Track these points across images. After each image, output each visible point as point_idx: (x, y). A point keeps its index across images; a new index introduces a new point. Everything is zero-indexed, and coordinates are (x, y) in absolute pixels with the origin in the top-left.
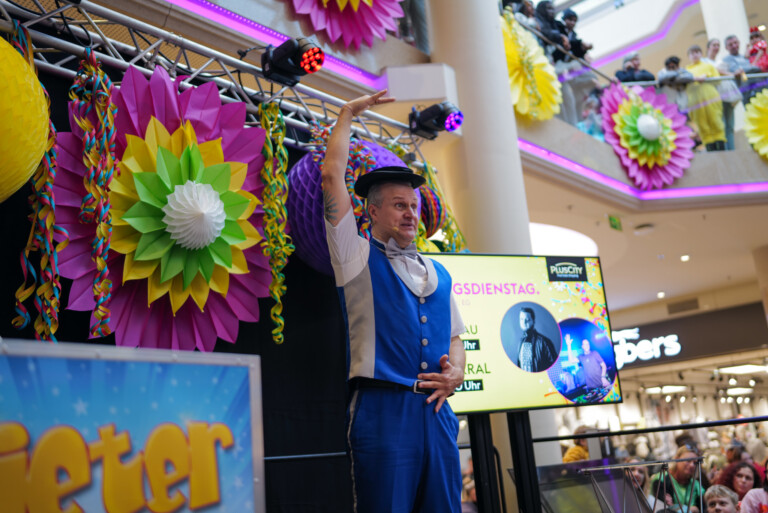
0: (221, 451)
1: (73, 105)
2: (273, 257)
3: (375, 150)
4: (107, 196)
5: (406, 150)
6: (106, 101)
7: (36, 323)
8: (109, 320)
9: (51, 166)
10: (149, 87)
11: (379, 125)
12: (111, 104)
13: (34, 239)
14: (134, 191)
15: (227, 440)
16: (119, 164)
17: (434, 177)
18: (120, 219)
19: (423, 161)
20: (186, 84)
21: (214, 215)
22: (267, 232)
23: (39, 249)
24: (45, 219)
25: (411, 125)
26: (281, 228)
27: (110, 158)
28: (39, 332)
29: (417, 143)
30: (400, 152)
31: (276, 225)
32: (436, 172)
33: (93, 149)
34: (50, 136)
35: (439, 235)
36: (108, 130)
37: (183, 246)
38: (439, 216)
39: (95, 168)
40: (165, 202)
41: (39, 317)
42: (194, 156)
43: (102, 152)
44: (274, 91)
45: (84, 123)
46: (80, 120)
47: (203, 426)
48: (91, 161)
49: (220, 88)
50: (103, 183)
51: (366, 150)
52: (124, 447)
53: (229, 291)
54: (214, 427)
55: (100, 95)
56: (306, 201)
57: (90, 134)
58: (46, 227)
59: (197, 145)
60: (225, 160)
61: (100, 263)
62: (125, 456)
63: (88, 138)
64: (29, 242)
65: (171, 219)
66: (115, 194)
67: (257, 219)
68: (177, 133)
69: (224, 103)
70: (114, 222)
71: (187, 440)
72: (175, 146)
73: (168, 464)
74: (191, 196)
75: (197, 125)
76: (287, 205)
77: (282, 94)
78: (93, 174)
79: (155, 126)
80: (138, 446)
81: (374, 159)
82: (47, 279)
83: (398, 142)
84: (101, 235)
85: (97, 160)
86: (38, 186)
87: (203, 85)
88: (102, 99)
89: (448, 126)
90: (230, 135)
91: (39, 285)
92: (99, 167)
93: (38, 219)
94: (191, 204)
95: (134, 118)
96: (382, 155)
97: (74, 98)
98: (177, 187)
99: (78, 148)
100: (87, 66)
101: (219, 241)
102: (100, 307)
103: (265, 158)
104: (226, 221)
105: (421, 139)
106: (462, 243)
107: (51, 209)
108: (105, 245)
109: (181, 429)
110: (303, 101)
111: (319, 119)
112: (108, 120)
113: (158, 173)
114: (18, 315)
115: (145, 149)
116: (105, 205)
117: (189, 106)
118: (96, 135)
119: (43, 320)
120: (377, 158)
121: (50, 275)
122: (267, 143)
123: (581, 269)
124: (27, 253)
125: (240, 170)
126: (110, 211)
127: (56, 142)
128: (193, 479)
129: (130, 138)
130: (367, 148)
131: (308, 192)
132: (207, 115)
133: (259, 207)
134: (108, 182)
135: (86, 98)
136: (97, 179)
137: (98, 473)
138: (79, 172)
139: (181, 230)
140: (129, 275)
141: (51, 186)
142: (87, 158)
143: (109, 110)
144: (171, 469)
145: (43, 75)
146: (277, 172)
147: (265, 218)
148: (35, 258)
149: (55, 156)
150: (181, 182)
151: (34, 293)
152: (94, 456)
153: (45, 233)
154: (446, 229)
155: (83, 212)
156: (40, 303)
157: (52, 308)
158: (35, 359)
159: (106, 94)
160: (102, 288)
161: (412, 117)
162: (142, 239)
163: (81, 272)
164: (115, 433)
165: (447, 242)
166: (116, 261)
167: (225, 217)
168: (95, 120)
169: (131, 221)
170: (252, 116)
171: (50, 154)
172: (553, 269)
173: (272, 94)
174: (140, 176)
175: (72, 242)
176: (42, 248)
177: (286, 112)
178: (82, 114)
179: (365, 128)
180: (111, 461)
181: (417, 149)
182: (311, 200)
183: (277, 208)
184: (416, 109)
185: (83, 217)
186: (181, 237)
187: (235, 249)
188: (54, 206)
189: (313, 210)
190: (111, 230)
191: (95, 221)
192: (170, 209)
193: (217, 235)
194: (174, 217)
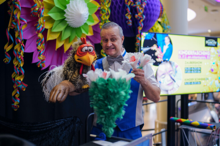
4: (43, 5)
7: (14, 61)
8: (45, 61)
13: (12, 24)
14: (52, 1)
18: (47, 14)
21: (85, 14)
22: (102, 19)
23: (14, 28)
24: (16, 15)
26: (107, 18)
28: (16, 66)
31: (105, 16)
37: (71, 26)
40: (66, 7)
41: (15, 58)
56: (117, 6)
58: (17, 18)
61: (40, 35)
64: (9, 25)
65: (68, 15)
66: (44, 2)
67: (98, 13)
70: (45, 15)
74: (76, 5)
82: (18, 42)
84: (41, 23)
91: (15, 45)
93: (13, 14)
94: (76, 9)
98: (71, 1)
101: (86, 24)
102: (41, 55)
104: (89, 16)
107: (19, 10)
114: (6, 57)
116: (42, 9)
119: (17, 60)
121: (20, 41)
124: (9, 29)
131: (119, 3)
133: (100, 8)
139: (72, 20)
147: (101, 12)
148: (13, 32)
151: (13, 48)
153: (16, 21)
155: (32, 12)
156: (16, 53)
157: (21, 56)
160: (41, 47)
162: (55, 22)
163: (30, 36)
166: (45, 32)
167: (88, 14)
169: (51, 15)
176: (15, 27)
182: (119, 7)
183: (106, 9)
185: (33, 14)
186: (71, 23)
187: (90, 26)
188: (20, 8)
189: (120, 11)
190: (45, 21)
191: (37, 16)
192: (68, 11)
193: (85, 22)
194: (70, 14)
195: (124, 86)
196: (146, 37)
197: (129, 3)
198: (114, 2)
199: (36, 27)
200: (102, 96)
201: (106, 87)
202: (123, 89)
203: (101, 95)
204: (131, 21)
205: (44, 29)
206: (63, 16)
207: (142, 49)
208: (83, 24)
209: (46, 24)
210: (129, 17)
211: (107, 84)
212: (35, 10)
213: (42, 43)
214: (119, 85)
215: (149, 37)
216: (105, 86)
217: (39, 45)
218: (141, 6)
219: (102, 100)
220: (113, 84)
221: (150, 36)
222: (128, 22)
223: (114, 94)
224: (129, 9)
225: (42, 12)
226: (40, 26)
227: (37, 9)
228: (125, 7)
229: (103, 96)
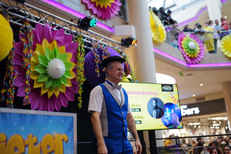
0: (64, 142)
1: (20, 34)
2: (79, 82)
3: (111, 50)
4: (30, 62)
5: (120, 50)
6: (31, 33)
7: (7, 100)
8: (29, 100)
9: (13, 52)
10: (43, 30)
11: (112, 43)
12: (32, 34)
13: (7, 75)
14: (38, 61)
15: (66, 139)
16: (34, 53)
17: (128, 59)
18: (33, 69)
19: (125, 54)
20: (55, 29)
21: (62, 69)
22: (78, 74)
23: (9, 78)
24: (11, 69)
25: (122, 43)
26: (82, 73)
27: (31, 50)
28: (8, 103)
29: (123, 48)
30: (118, 51)
31: (80, 72)
32: (129, 57)
33: (26, 48)
34: (13, 44)
35: (129, 76)
36: (31, 42)
37: (52, 78)
38: (129, 71)
39: (26, 54)
40: (47, 64)
41: (8, 98)
42: (56, 50)
43: (29, 49)
44: (81, 32)
45: (23, 40)
46: (22, 39)
47: (59, 135)
48: (26, 51)
49: (65, 30)
50: (29, 58)
51: (108, 50)
52: (35, 141)
53: (66, 92)
54: (62, 135)
55: (29, 32)
56: (90, 65)
57: (25, 43)
58: (11, 71)
59: (57, 47)
60: (66, 52)
61: (27, 82)
62: (35, 144)
63: (25, 44)
64: (6, 75)
65: (49, 69)
66: (32, 61)
67: (75, 70)
68: (51, 44)
69: (66, 35)
71: (54, 139)
72: (51, 47)
73: (48, 146)
74: (55, 63)
75: (58, 41)
76: (84, 66)
77: (83, 33)
78: (26, 55)
79: (45, 41)
80: (39, 141)
81: (111, 53)
82: (11, 87)
83: (118, 48)
84: (28, 74)
85: (27, 51)
86: (9, 58)
87: (60, 29)
88: (29, 33)
89: (133, 44)
90: (67, 44)
91: (8, 88)
92: (28, 53)
93: (9, 68)
94: (55, 65)
95: (39, 39)
96: (113, 52)
97: (21, 32)
98: (51, 60)
99: (21, 47)
100: (25, 23)
101: (63, 76)
102: (27, 96)
103: (78, 52)
104: (66, 71)
105: (124, 47)
106: (136, 79)
107: (13, 65)
108: (29, 77)
109: (52, 136)
110: (90, 35)
111: (94, 41)
112: (31, 39)
113: (46, 56)
114: (2, 97)
115: (42, 47)
116: (29, 65)
117: (56, 35)
118: (27, 43)
119: (9, 99)
120: (112, 53)
121: (12, 86)
122: (79, 47)
123: (171, 88)
124: (5, 79)
125: (70, 55)
126: (31, 66)
127: (15, 45)
128: (56, 151)
129: (37, 45)
130: (109, 50)
131: (91, 62)
132: (61, 38)
133: (75, 66)
134: (30, 58)
135: (25, 32)
136: (27, 57)
137: (27, 149)
138: (22, 55)
139: (52, 73)
140: (36, 86)
141: (13, 59)
142: (24, 50)
143: (31, 36)
144: (49, 148)
145: (12, 25)
146: (81, 56)
147: (77, 70)
148: (7, 80)
149: (14, 49)
150: (52, 58)
151: (7, 91)
152: (26, 144)
153: (11, 73)
154: (131, 75)
156: (8, 94)
157: (12, 96)
158: (9, 114)
159: (31, 31)
160: (27, 90)
161: (122, 41)
162: (40, 75)
163: (21, 85)
164: (33, 137)
165: (131, 78)
166: (32, 82)
167: (65, 69)
168: (27, 39)
169: (37, 70)
170: (74, 39)
171: (13, 49)
172: (163, 88)
173: (80, 32)
174: (40, 56)
175: (19, 76)
176: (10, 77)
177: (84, 38)
178: (23, 37)
179: (108, 43)
180: (31, 145)
181: (123, 50)
182: (91, 65)
183: (81, 67)
184: (123, 38)
185: (22, 68)
186: (52, 75)
187: (68, 79)
188: (14, 65)
189: (92, 68)
190: (31, 72)
191: (26, 69)
192: (49, 67)
193: (63, 75)
194: (50, 69)
197: (97, 62)
199: (25, 77)
204: (99, 74)
206: (45, 70)
208: (61, 77)
210: (98, 71)
213: (28, 87)
222: (98, 75)
224: (97, 66)
227: (26, 65)
228: (95, 64)
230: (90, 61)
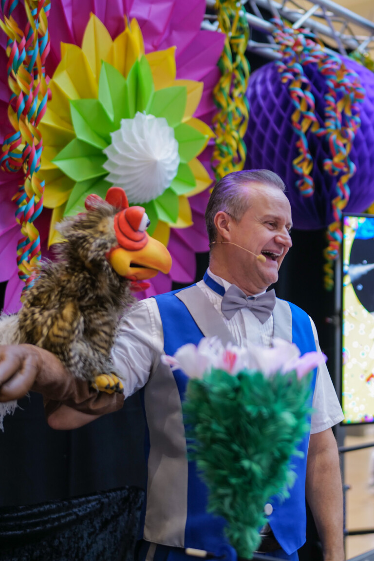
4: (39, 136)
11: (344, 23)
18: (49, 162)
21: (168, 162)
31: (230, 166)
33: (21, 67)
36: (40, 38)
39: (24, 94)
40: (108, 141)
42: (145, 73)
43: (32, 69)
45: (9, 27)
46: (3, 20)
50: (34, 117)
56: (267, 136)
57: (18, 44)
59: (145, 56)
60: (179, 76)
61: (29, 230)
63: (17, 52)
65: (114, 165)
66: (43, 125)
67: (208, 156)
68: (120, 38)
70: (44, 167)
72: (118, 57)
74: (142, 135)
75: (146, 27)
76: (247, 140)
78: (22, 106)
79: (95, 28)
84: (32, 192)
85: (26, 82)
90: (182, 38)
94: (141, 146)
95: (68, 14)
98: (123, 121)
101: (169, 192)
103: (220, 72)
104: (181, 166)
108: (37, 206)
112: (41, 26)
113: (101, 100)
115: (82, 58)
116: (37, 147)
118: (26, 46)
122: (225, 51)
125: (194, 90)
129: (67, 49)
131: (272, 124)
132: (157, 12)
133: (213, 139)
136: (27, 111)
138: (2, 97)
140: (55, 237)
142: (15, 80)
146: (236, 93)
147: (216, 153)
150: (126, 115)
155: (6, 157)
162: (76, 186)
166: (43, 220)
167: (178, 162)
169: (63, 165)
174: (77, 104)
179: (330, 26)
183: (234, 144)
185: (7, 163)
187: (181, 197)
189: (277, 150)
190: (43, 184)
191: (22, 169)
192: (115, 152)
193: (167, 186)
194: (120, 163)
195: (290, 395)
196: (358, 230)
197: (305, 126)
198: (258, 121)
199: (16, 203)
200: (221, 429)
201: (234, 399)
202: (289, 405)
203: (219, 423)
204: (310, 182)
205: (40, 210)
206: (99, 168)
207: (346, 268)
208: (161, 193)
209: (46, 192)
210: (306, 170)
211: (237, 390)
212: (14, 151)
213: (33, 254)
214: (276, 393)
215: (369, 231)
216: (232, 395)
217: (25, 261)
218: (344, 135)
219: (221, 441)
220: (257, 390)
221: (370, 227)
222: (303, 184)
223: (261, 421)
224: (304, 142)
225: (36, 157)
226: (28, 200)
227: (21, 147)
228: (291, 135)
229: (227, 428)
230: (271, 118)
